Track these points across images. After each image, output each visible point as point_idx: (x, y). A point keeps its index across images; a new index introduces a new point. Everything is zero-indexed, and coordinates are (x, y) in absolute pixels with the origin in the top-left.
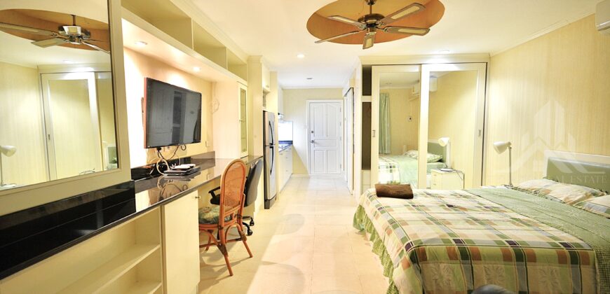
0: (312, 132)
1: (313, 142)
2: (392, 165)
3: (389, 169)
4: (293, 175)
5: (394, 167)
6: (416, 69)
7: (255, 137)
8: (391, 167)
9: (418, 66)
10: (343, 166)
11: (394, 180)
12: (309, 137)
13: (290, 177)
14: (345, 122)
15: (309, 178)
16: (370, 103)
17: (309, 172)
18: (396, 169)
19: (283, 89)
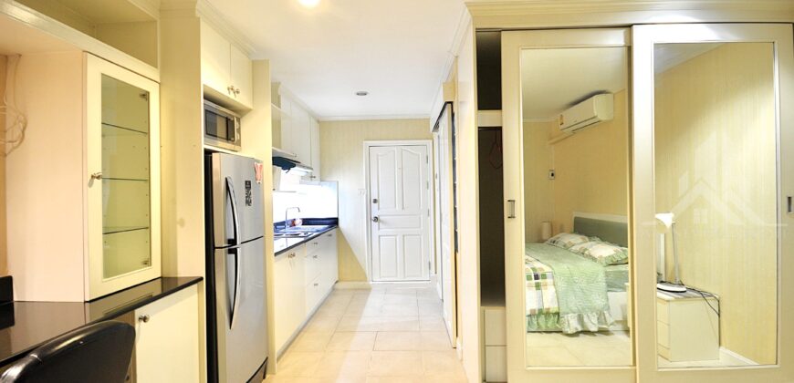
0: (375, 201)
1: (376, 219)
2: (540, 273)
3: (534, 281)
4: (340, 286)
5: (544, 277)
6: (617, 38)
7: (182, 223)
8: (537, 277)
9: (621, 33)
10: (434, 265)
11: (546, 306)
12: (369, 210)
13: (334, 289)
14: (437, 181)
15: (367, 290)
16: (499, 129)
17: (369, 277)
18: (549, 281)
19: (318, 122)
